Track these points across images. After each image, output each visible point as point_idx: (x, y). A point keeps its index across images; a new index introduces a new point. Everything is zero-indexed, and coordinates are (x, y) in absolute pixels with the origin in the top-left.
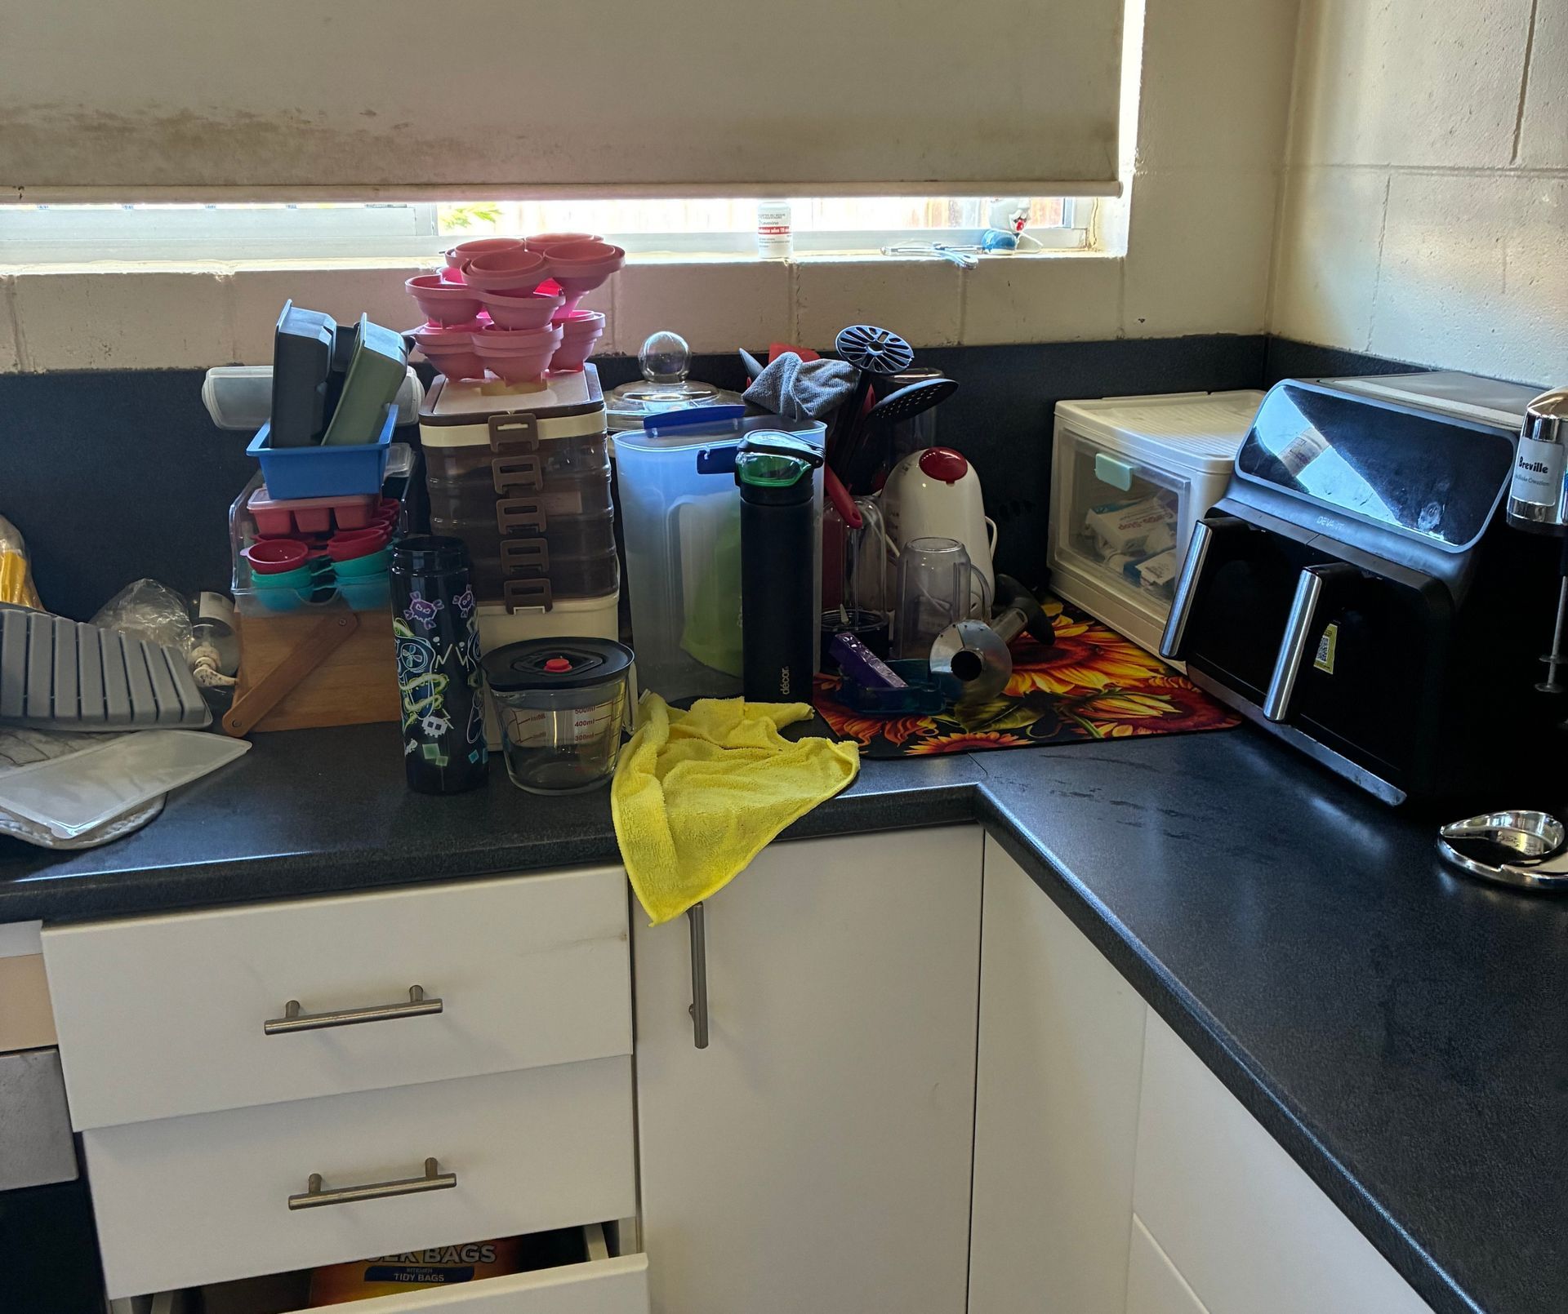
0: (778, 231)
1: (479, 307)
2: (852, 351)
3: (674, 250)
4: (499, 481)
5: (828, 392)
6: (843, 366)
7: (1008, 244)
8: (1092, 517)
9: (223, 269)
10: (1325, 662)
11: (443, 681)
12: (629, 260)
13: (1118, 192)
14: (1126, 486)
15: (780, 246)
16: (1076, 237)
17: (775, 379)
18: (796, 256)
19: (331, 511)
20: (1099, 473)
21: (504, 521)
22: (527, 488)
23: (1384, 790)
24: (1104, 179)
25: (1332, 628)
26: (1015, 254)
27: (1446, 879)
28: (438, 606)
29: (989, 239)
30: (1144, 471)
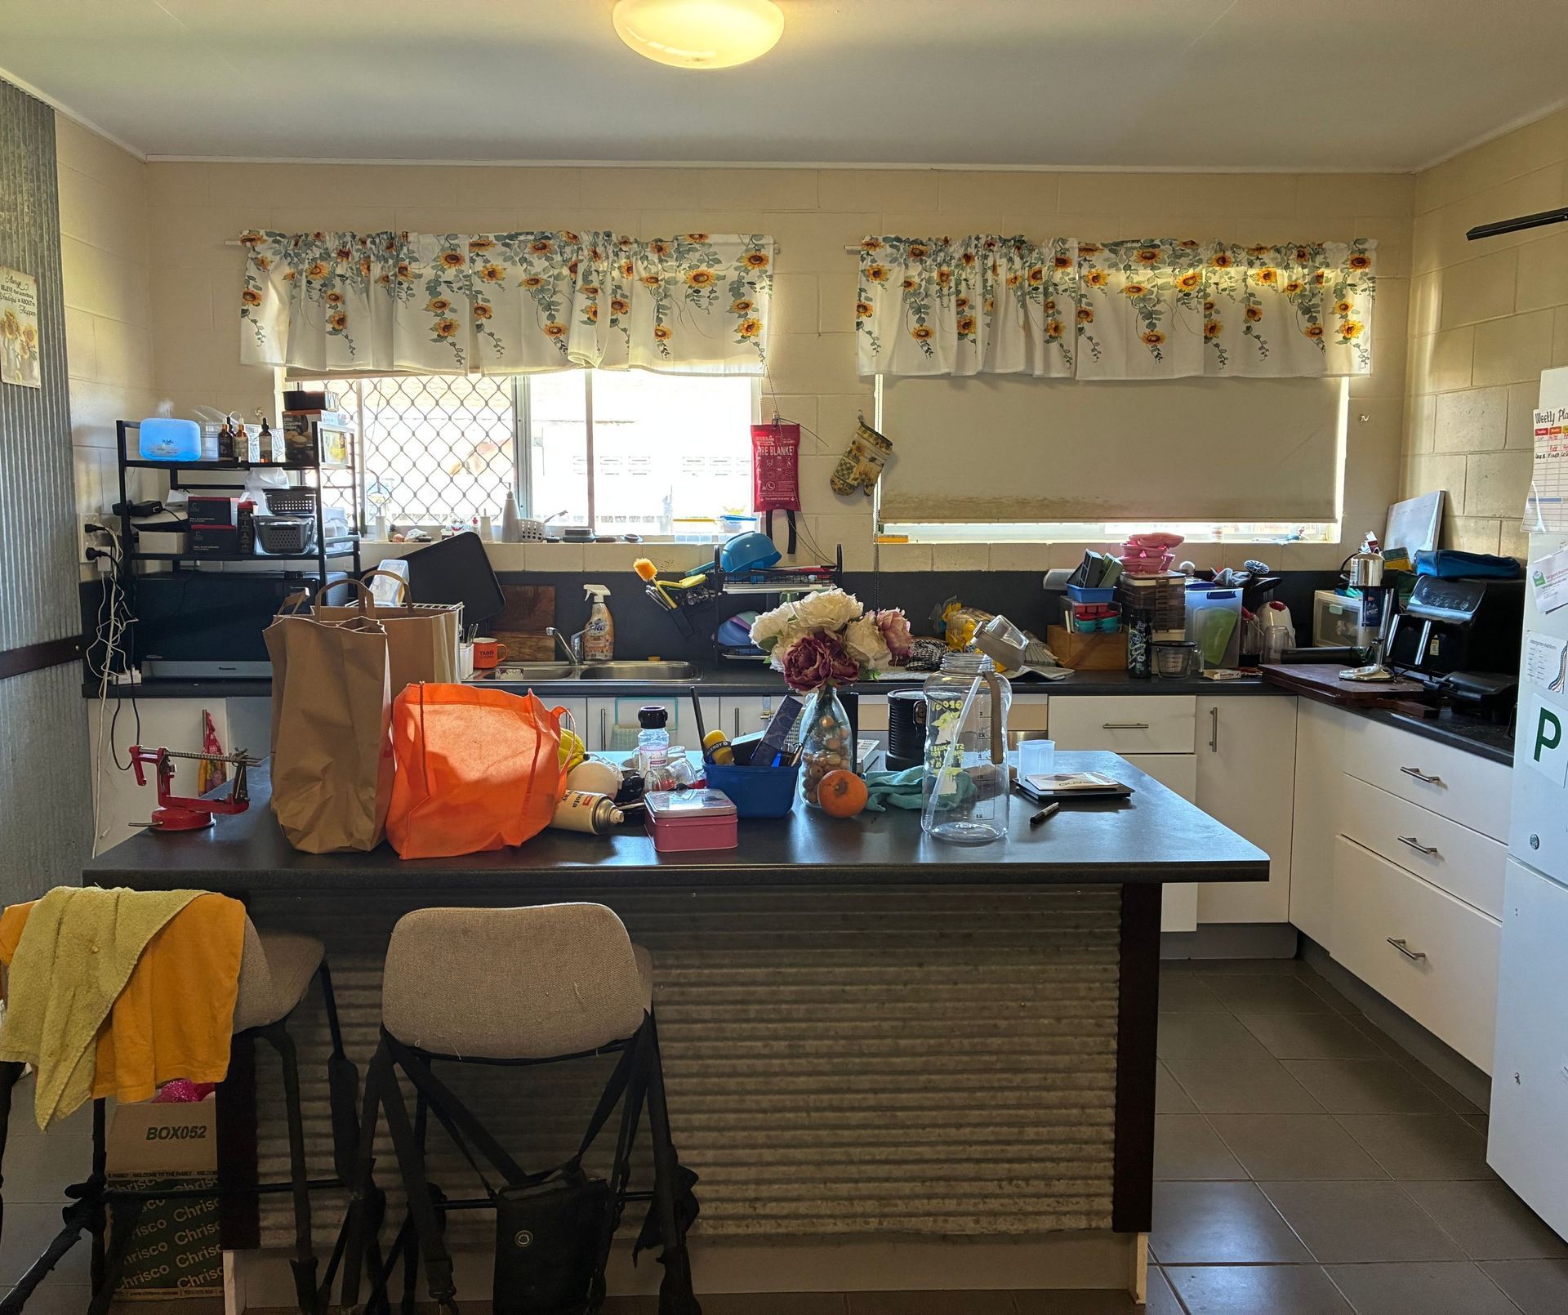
0: (1218, 533)
1: (1141, 551)
2: (1250, 568)
4: (1158, 595)
5: (1241, 580)
6: (1246, 573)
7: (1297, 538)
9: (1048, 542)
11: (1145, 646)
12: (1185, 541)
13: (1336, 521)
14: (1340, 613)
15: (1219, 537)
16: (1323, 536)
17: (1224, 576)
18: (1223, 541)
19: (1097, 607)
20: (1331, 611)
21: (1158, 606)
22: (1165, 597)
24: (1330, 518)
26: (1299, 542)
28: (1145, 625)
29: (1290, 537)
30: (1347, 607)
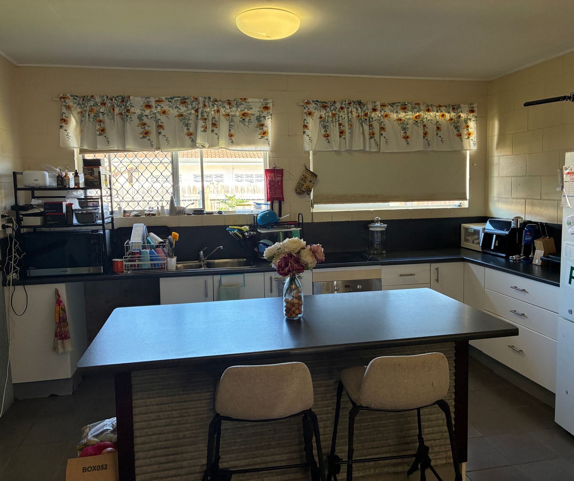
3: (425, 207)
7: (459, 206)
8: (467, 237)
9: (372, 210)
10: (497, 245)
13: (467, 200)
16: (465, 205)
23: (504, 255)
24: (465, 199)
25: (497, 241)
27: (511, 261)
30: (475, 230)
